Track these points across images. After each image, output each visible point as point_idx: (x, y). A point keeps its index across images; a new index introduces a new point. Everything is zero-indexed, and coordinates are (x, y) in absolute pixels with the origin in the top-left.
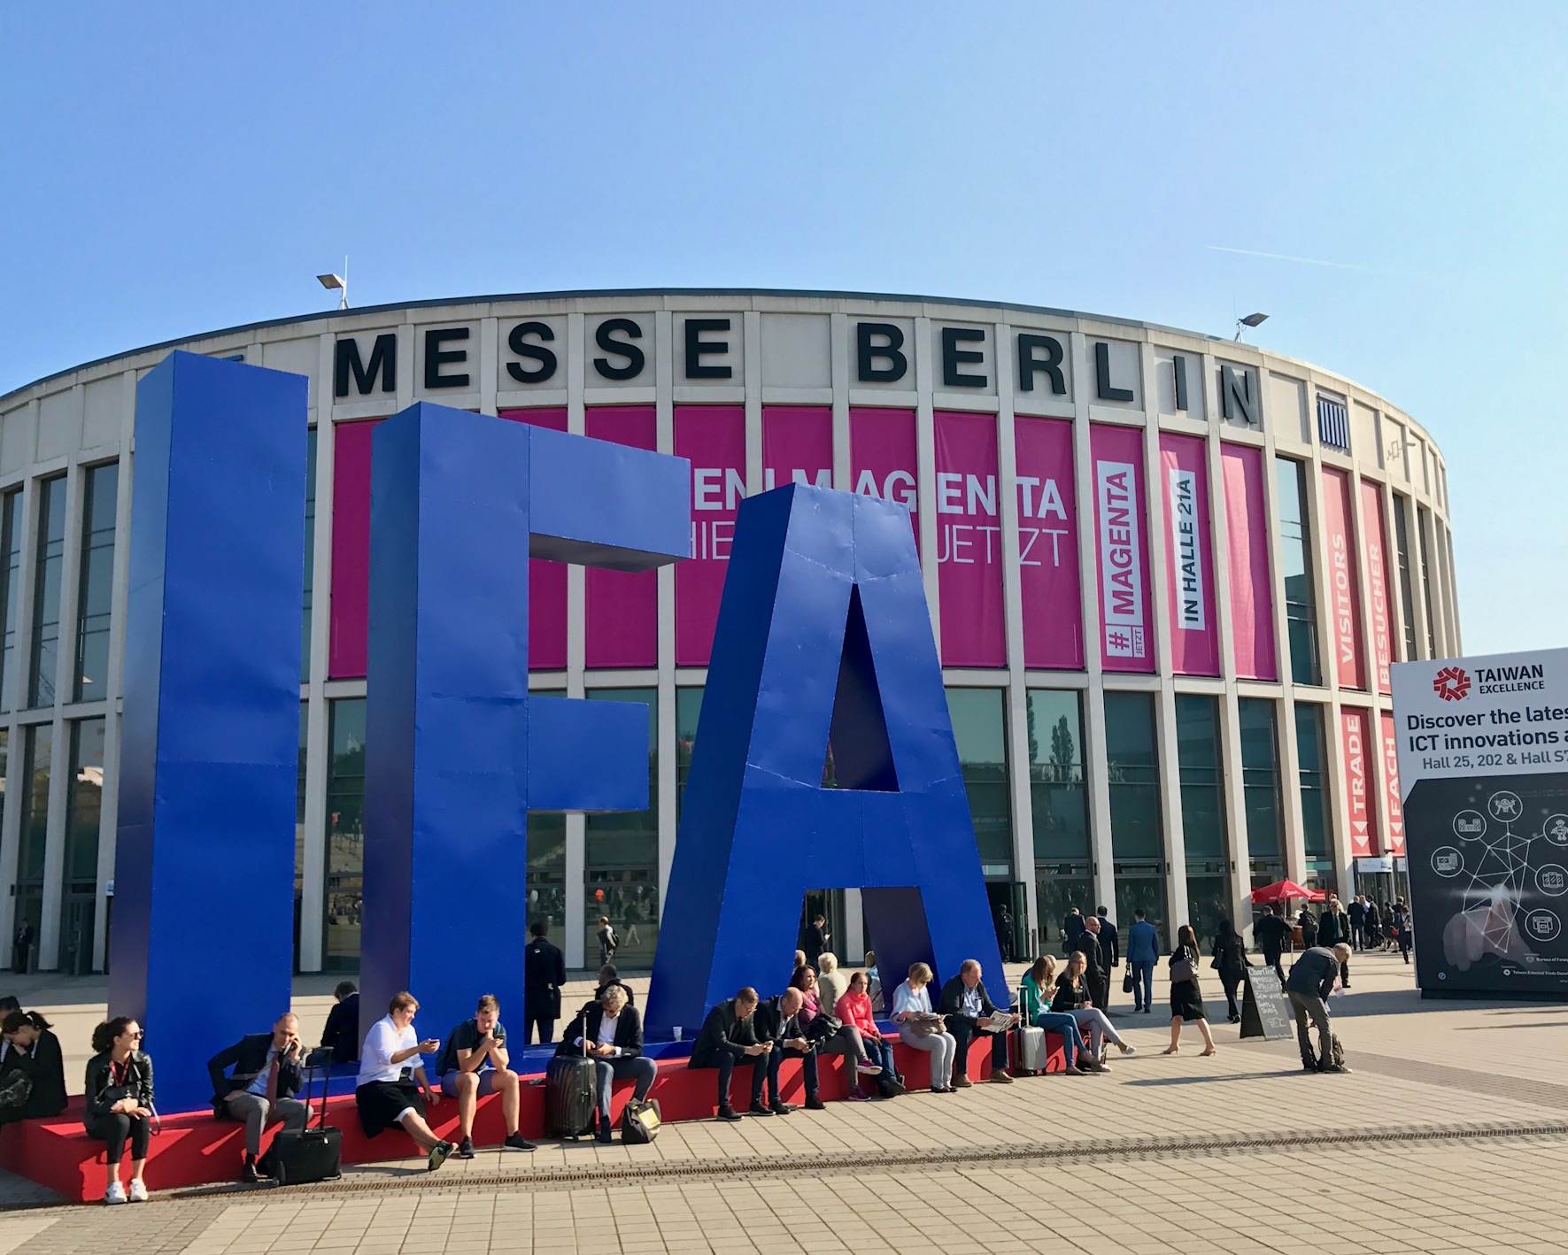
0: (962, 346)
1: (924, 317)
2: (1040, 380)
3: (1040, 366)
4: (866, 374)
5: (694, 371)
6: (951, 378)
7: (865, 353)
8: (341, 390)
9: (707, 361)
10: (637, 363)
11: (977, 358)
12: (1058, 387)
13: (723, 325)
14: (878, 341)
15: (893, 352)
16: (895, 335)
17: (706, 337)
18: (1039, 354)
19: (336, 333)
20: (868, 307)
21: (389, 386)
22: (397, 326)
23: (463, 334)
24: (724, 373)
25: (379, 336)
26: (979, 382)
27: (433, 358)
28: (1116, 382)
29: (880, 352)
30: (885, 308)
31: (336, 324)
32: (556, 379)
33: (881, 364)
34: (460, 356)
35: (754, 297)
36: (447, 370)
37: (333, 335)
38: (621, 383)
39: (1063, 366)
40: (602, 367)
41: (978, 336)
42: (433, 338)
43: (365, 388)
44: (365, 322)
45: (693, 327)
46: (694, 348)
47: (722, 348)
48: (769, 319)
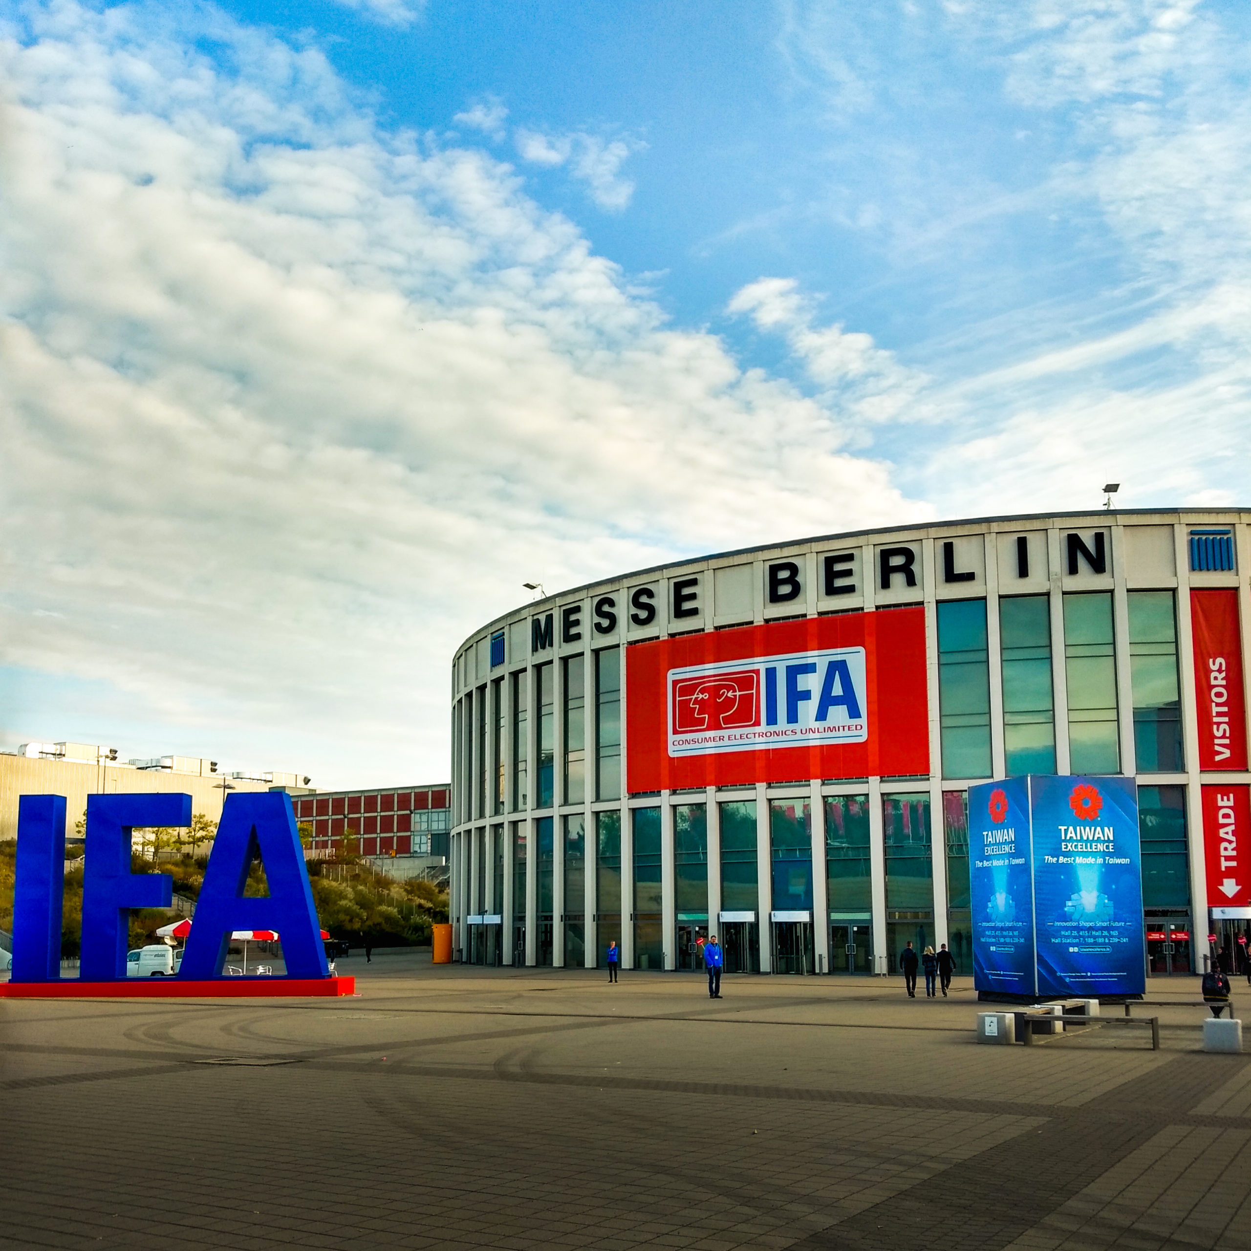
0: (839, 567)
1: (811, 552)
2: (898, 579)
3: (897, 569)
4: (775, 598)
5: (680, 613)
6: (831, 590)
7: (774, 583)
8: (535, 649)
9: (687, 606)
10: (652, 611)
11: (849, 573)
12: (911, 581)
13: (694, 582)
14: (784, 574)
15: (792, 581)
16: (793, 569)
17: (686, 591)
18: (897, 561)
19: (533, 616)
20: (776, 553)
21: (551, 645)
22: (552, 609)
23: (578, 609)
24: (694, 612)
25: (547, 616)
26: (850, 589)
27: (568, 624)
28: (959, 569)
29: (784, 582)
30: (786, 552)
31: (533, 611)
32: (616, 630)
33: (785, 590)
34: (577, 623)
35: (710, 561)
36: (573, 631)
37: (531, 617)
38: (645, 627)
39: (915, 567)
40: (635, 619)
41: (850, 558)
42: (567, 613)
43: (543, 647)
44: (542, 608)
45: (679, 586)
46: (679, 599)
47: (693, 597)
48: (719, 573)
